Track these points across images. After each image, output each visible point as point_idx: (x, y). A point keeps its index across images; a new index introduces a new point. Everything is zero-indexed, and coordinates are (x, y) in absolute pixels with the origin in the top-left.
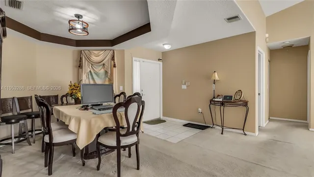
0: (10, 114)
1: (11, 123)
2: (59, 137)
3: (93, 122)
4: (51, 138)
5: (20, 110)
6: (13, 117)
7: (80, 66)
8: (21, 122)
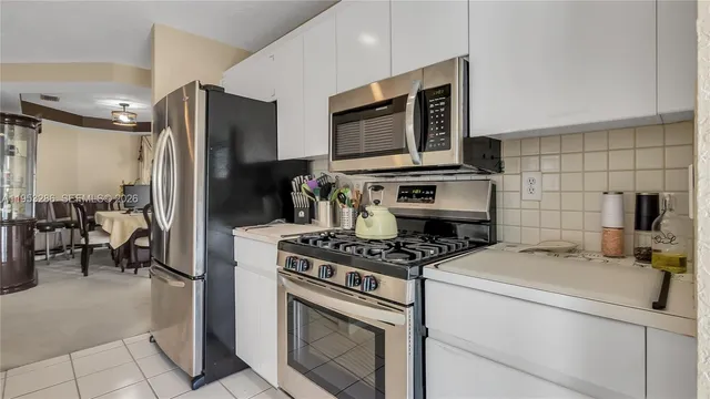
0: (44, 221)
1: (46, 231)
2: (94, 238)
3: (126, 222)
4: (87, 240)
5: (57, 217)
6: (48, 224)
7: (140, 158)
8: (58, 230)
